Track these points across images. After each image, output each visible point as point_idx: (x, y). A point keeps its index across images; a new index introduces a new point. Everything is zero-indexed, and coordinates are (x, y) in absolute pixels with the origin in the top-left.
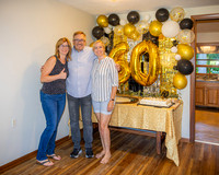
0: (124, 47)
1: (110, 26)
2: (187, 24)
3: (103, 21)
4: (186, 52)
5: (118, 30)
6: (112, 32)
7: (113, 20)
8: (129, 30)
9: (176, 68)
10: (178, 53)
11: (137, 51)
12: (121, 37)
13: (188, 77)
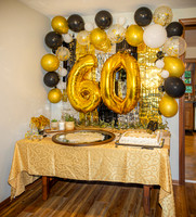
0: (90, 62)
1: (71, 32)
2: (175, 30)
3: (60, 24)
4: (175, 67)
5: (82, 38)
6: (74, 41)
7: (75, 23)
8: (98, 37)
9: (162, 88)
10: (164, 68)
11: (110, 67)
12: (86, 48)
13: (177, 100)
